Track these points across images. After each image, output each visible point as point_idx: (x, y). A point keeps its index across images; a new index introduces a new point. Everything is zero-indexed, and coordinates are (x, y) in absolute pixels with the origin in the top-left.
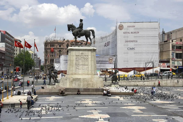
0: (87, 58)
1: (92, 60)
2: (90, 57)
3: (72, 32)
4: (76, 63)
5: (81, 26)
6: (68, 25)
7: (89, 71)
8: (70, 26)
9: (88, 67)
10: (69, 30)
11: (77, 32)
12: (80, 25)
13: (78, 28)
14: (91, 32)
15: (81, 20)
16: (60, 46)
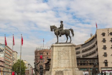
0: (68, 53)
1: (72, 55)
2: (70, 52)
3: (54, 31)
4: (58, 58)
5: (62, 26)
6: (51, 27)
7: (70, 64)
8: (53, 27)
9: (69, 62)
10: (52, 30)
11: (58, 32)
12: (60, 26)
13: (59, 28)
14: (70, 31)
15: (62, 22)
16: (47, 54)
